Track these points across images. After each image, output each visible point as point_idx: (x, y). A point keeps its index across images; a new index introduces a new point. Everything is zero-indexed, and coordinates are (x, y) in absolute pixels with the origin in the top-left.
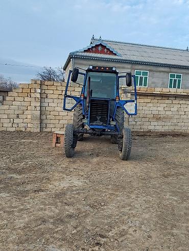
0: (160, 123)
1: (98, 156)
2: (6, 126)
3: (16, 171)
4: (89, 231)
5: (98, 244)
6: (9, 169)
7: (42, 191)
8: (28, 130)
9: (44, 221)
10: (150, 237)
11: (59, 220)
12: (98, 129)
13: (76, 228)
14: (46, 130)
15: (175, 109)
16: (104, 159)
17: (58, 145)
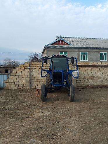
0: (94, 81)
1: (58, 100)
2: (13, 86)
3: (18, 109)
4: (49, 133)
5: (52, 138)
6: (14, 108)
7: (30, 117)
8: (24, 88)
9: (30, 130)
10: (75, 135)
11: (37, 130)
12: (57, 86)
13: (43, 132)
14: (33, 87)
15: (101, 73)
16: (61, 102)
17: (39, 95)
